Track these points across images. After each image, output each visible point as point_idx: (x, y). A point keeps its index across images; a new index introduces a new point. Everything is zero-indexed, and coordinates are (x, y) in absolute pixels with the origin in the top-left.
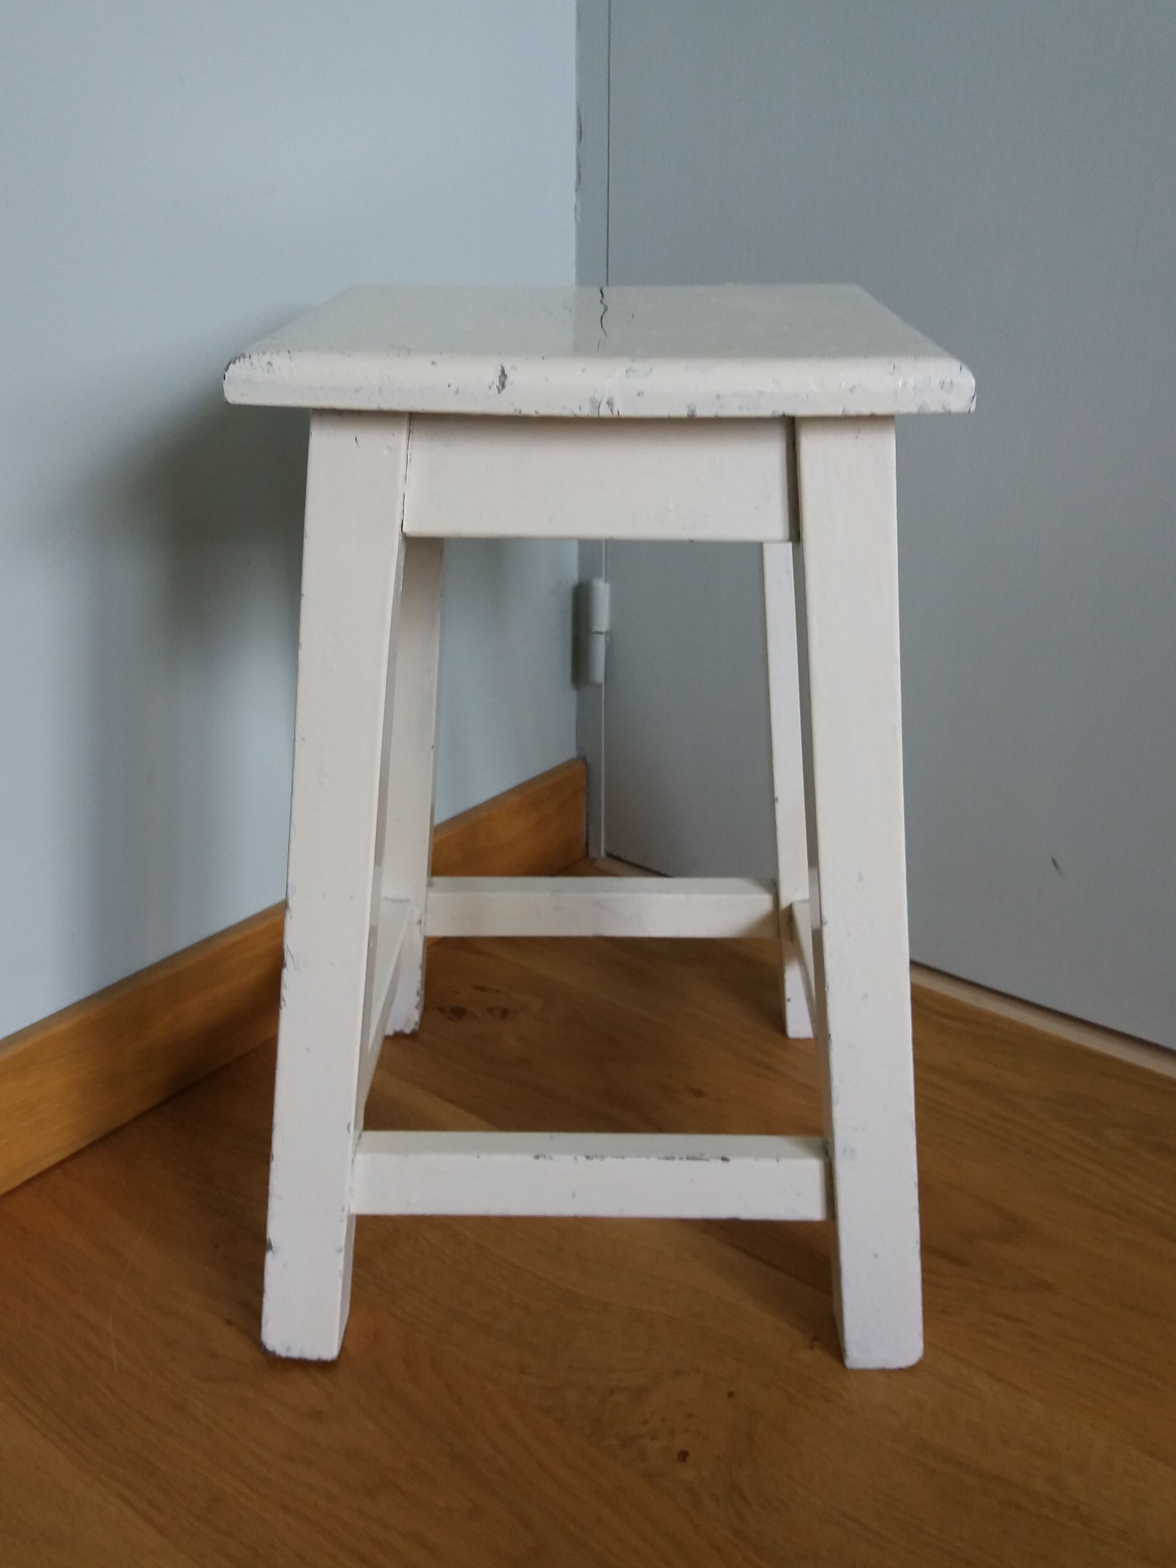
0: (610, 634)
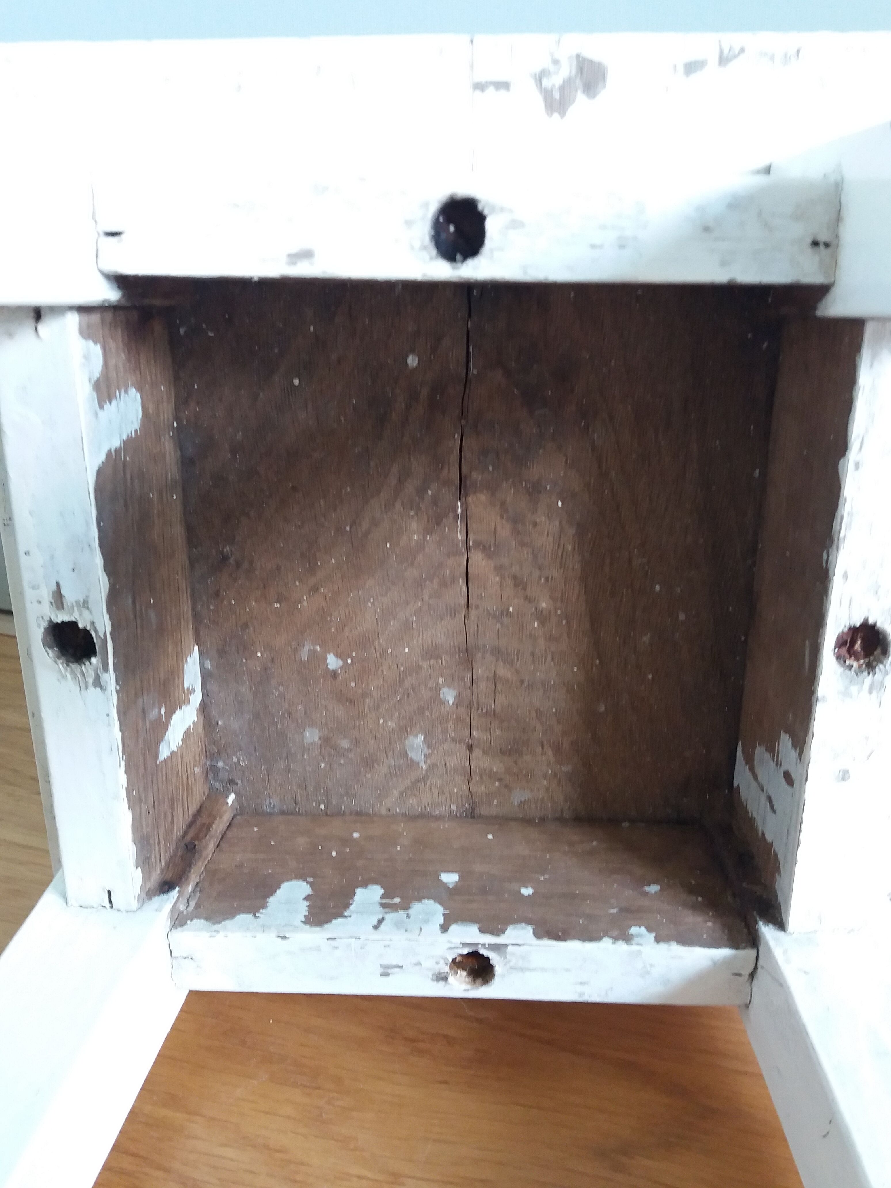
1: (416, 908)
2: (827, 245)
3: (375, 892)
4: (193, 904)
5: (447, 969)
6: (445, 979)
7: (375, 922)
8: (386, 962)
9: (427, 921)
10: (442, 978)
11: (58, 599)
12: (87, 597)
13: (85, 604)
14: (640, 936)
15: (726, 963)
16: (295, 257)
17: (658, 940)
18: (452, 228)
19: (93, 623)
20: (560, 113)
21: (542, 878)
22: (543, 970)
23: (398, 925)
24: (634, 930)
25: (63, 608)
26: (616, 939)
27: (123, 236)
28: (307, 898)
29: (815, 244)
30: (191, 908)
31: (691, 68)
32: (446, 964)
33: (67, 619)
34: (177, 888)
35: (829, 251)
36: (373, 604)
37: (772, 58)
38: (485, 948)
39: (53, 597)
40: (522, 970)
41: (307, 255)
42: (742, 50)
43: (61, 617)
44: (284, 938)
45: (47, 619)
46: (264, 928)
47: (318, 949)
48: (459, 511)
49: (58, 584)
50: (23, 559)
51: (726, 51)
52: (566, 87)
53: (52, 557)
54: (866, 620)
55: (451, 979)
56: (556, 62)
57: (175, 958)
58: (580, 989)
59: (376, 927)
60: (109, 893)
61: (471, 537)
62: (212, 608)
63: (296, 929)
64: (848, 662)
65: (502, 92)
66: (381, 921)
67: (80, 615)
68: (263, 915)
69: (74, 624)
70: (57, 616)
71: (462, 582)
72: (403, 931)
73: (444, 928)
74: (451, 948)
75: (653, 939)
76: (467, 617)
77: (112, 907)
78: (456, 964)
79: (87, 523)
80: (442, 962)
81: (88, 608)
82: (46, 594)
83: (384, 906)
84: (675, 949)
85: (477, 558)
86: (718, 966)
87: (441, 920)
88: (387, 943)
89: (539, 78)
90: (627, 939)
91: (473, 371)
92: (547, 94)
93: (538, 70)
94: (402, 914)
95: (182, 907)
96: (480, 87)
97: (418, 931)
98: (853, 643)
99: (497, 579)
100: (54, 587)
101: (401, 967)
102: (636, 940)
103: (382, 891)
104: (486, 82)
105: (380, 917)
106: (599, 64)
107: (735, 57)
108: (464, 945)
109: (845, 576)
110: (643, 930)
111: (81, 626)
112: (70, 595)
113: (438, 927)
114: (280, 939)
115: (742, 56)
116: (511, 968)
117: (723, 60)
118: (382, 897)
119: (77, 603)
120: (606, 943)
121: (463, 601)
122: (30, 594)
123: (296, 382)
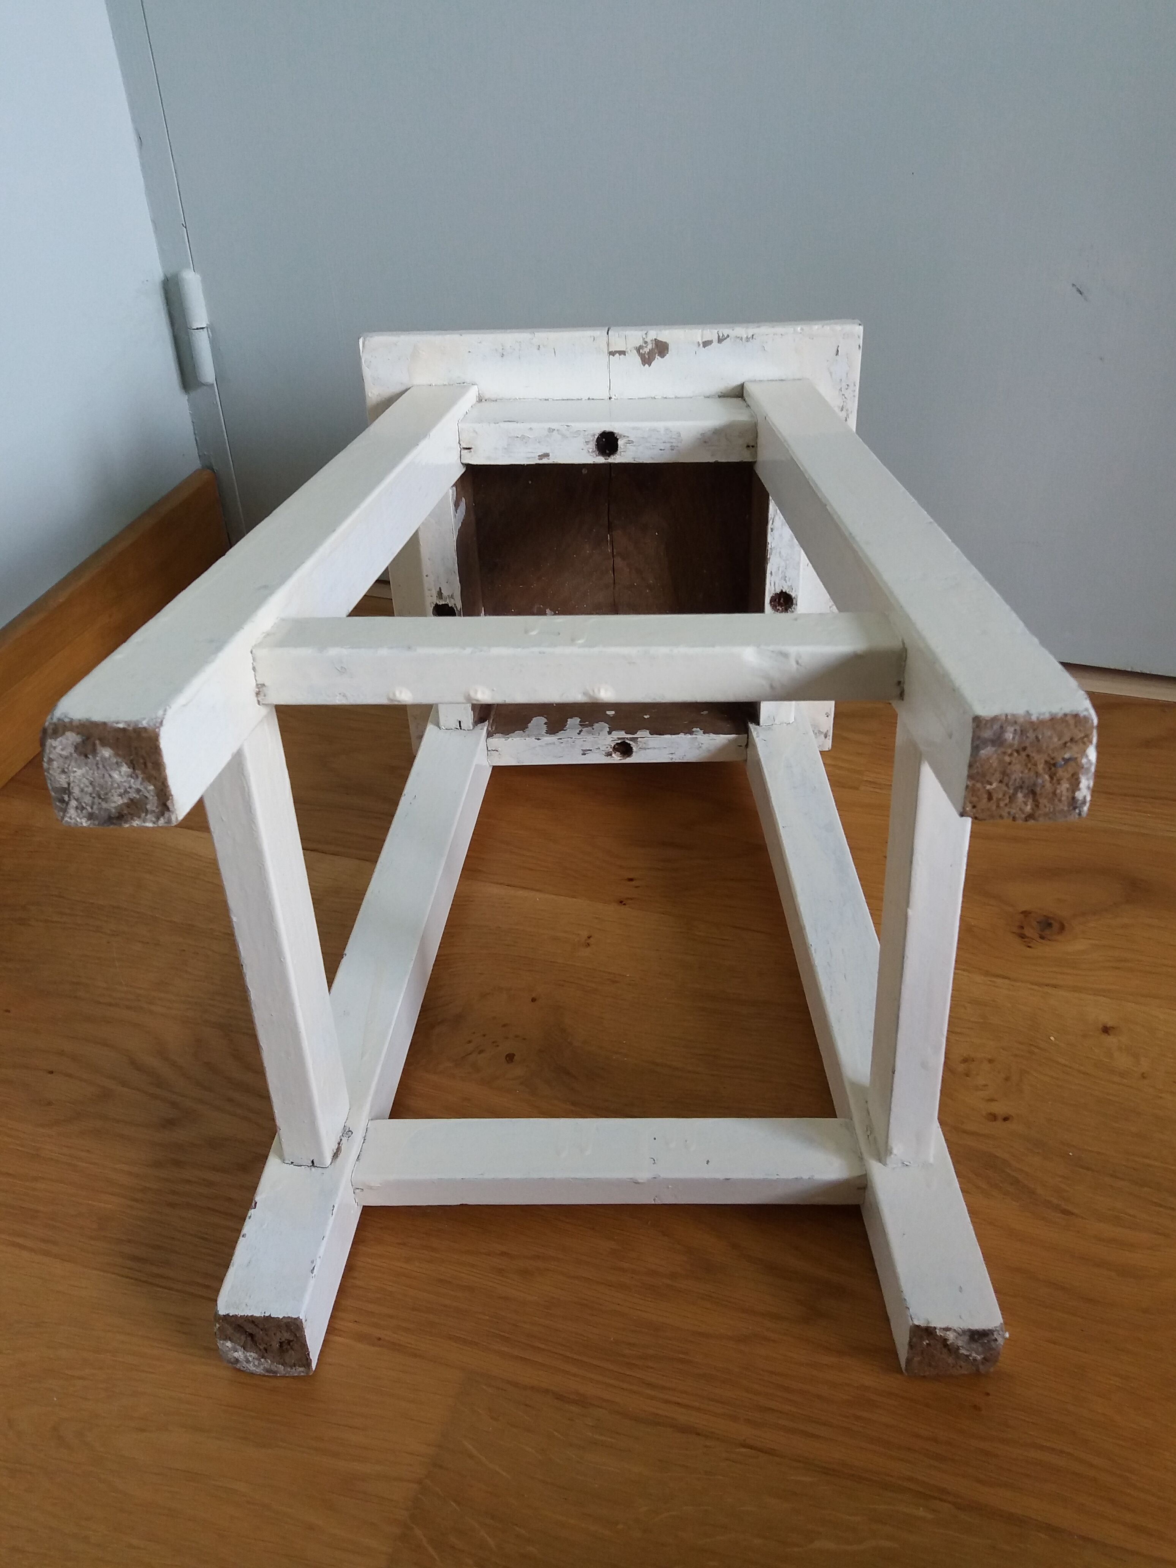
0: (211, 328)
1: (596, 725)
2: (753, 446)
3: (577, 720)
4: (494, 727)
5: (611, 750)
6: (611, 755)
7: (578, 732)
8: (584, 749)
9: (602, 730)
10: (609, 754)
11: (440, 594)
12: (453, 593)
13: (452, 597)
14: (697, 731)
15: (735, 740)
16: (541, 457)
17: (704, 733)
18: (604, 440)
19: (455, 604)
20: (648, 364)
21: (654, 711)
22: (655, 748)
23: (589, 732)
24: (694, 729)
25: (442, 599)
26: (685, 733)
27: (472, 450)
28: (545, 724)
29: (748, 446)
30: (494, 729)
31: (706, 344)
32: (611, 748)
33: (444, 603)
34: (488, 721)
35: (753, 449)
36: (568, 584)
37: (741, 339)
38: (628, 740)
39: (438, 594)
40: (645, 749)
41: (547, 455)
42: (728, 336)
43: (441, 603)
44: (539, 739)
45: (435, 603)
46: (529, 736)
47: (554, 744)
48: (609, 538)
49: (440, 588)
50: (425, 578)
51: (721, 335)
52: (651, 353)
53: (438, 577)
54: (782, 591)
55: (613, 755)
56: (646, 343)
57: (489, 750)
58: (671, 756)
59: (579, 734)
60: (460, 722)
61: (615, 550)
62: (490, 588)
63: (543, 736)
64: (778, 608)
65: (622, 356)
66: (581, 731)
67: (450, 601)
68: (527, 731)
69: (447, 605)
70: (440, 602)
71: (611, 572)
72: (591, 734)
73: (610, 733)
74: (613, 741)
75: (702, 733)
76: (614, 588)
77: (461, 729)
78: (615, 749)
79: (454, 563)
80: (609, 747)
81: (453, 598)
82: (434, 593)
83: (581, 725)
84: (712, 736)
85: (618, 561)
86: (730, 742)
87: (608, 730)
88: (585, 739)
89: (638, 349)
90: (691, 733)
91: (613, 475)
92: (642, 356)
93: (638, 346)
94: (590, 728)
95: (490, 729)
96: (612, 353)
97: (598, 734)
98: (779, 600)
99: (628, 570)
100: (438, 589)
101: (591, 750)
102: (695, 733)
103: (580, 720)
104: (615, 351)
105: (580, 729)
106: (665, 343)
107: (725, 339)
108: (619, 739)
109: (771, 573)
110: (698, 729)
111: (450, 606)
112: (445, 593)
113: (607, 732)
114: (536, 740)
115: (728, 339)
116: (640, 748)
117: (720, 340)
118: (580, 722)
119: (448, 596)
120: (682, 735)
121: (612, 581)
122: (427, 593)
123: (530, 482)
